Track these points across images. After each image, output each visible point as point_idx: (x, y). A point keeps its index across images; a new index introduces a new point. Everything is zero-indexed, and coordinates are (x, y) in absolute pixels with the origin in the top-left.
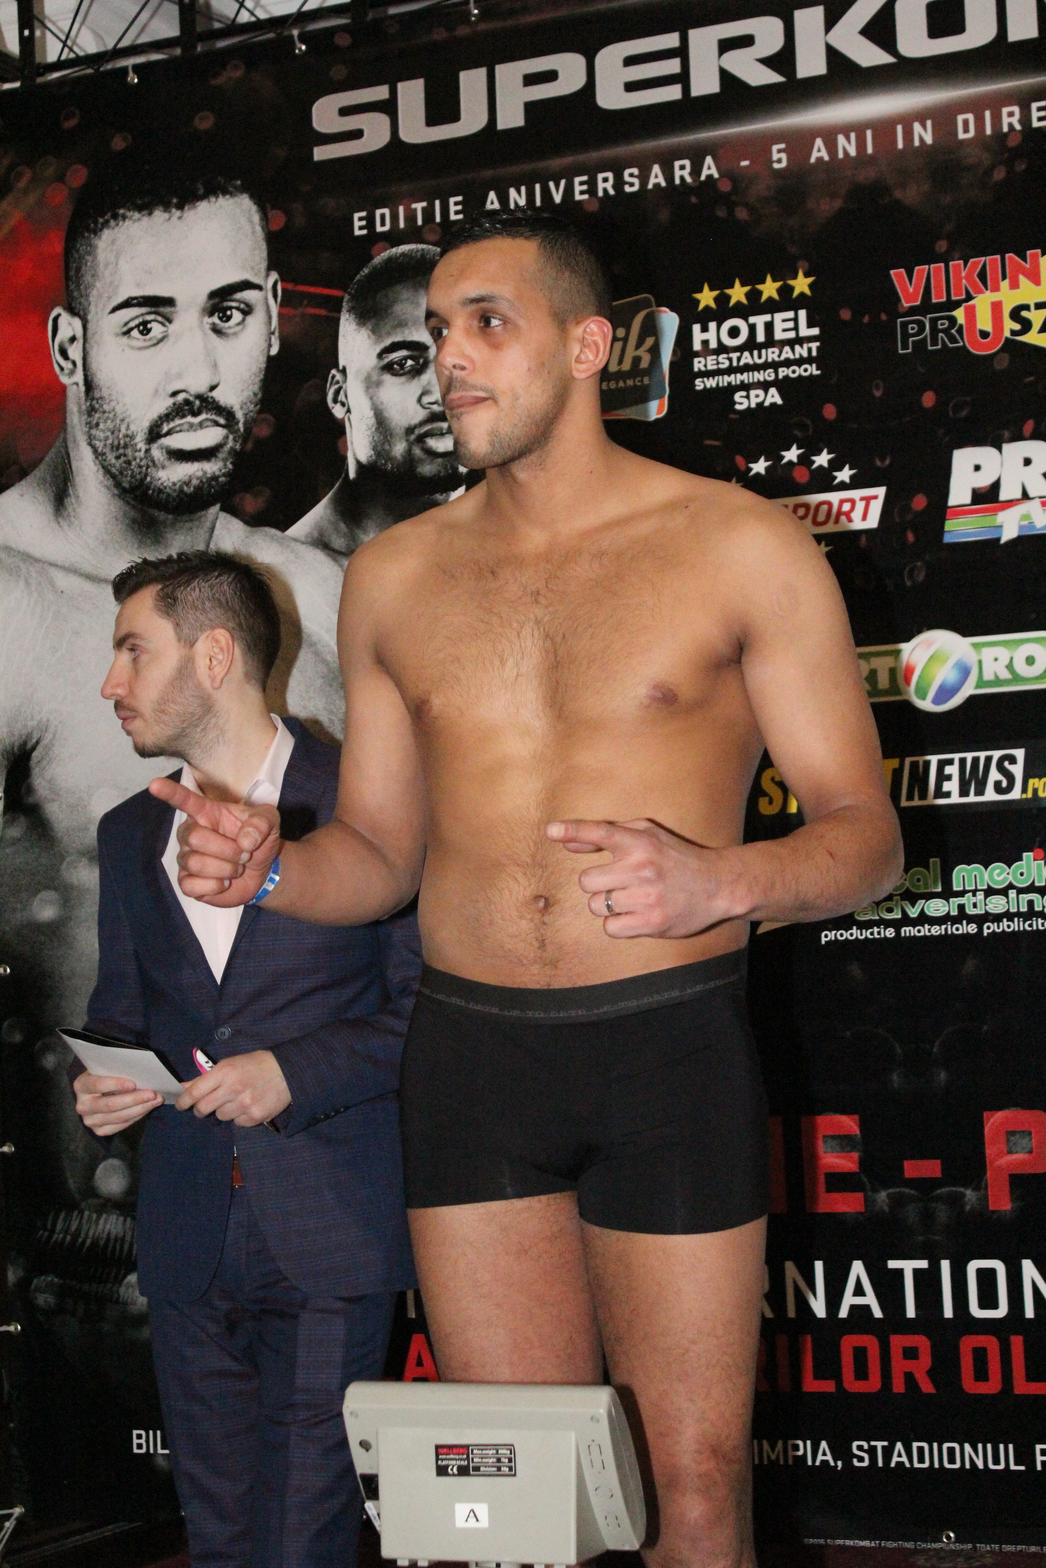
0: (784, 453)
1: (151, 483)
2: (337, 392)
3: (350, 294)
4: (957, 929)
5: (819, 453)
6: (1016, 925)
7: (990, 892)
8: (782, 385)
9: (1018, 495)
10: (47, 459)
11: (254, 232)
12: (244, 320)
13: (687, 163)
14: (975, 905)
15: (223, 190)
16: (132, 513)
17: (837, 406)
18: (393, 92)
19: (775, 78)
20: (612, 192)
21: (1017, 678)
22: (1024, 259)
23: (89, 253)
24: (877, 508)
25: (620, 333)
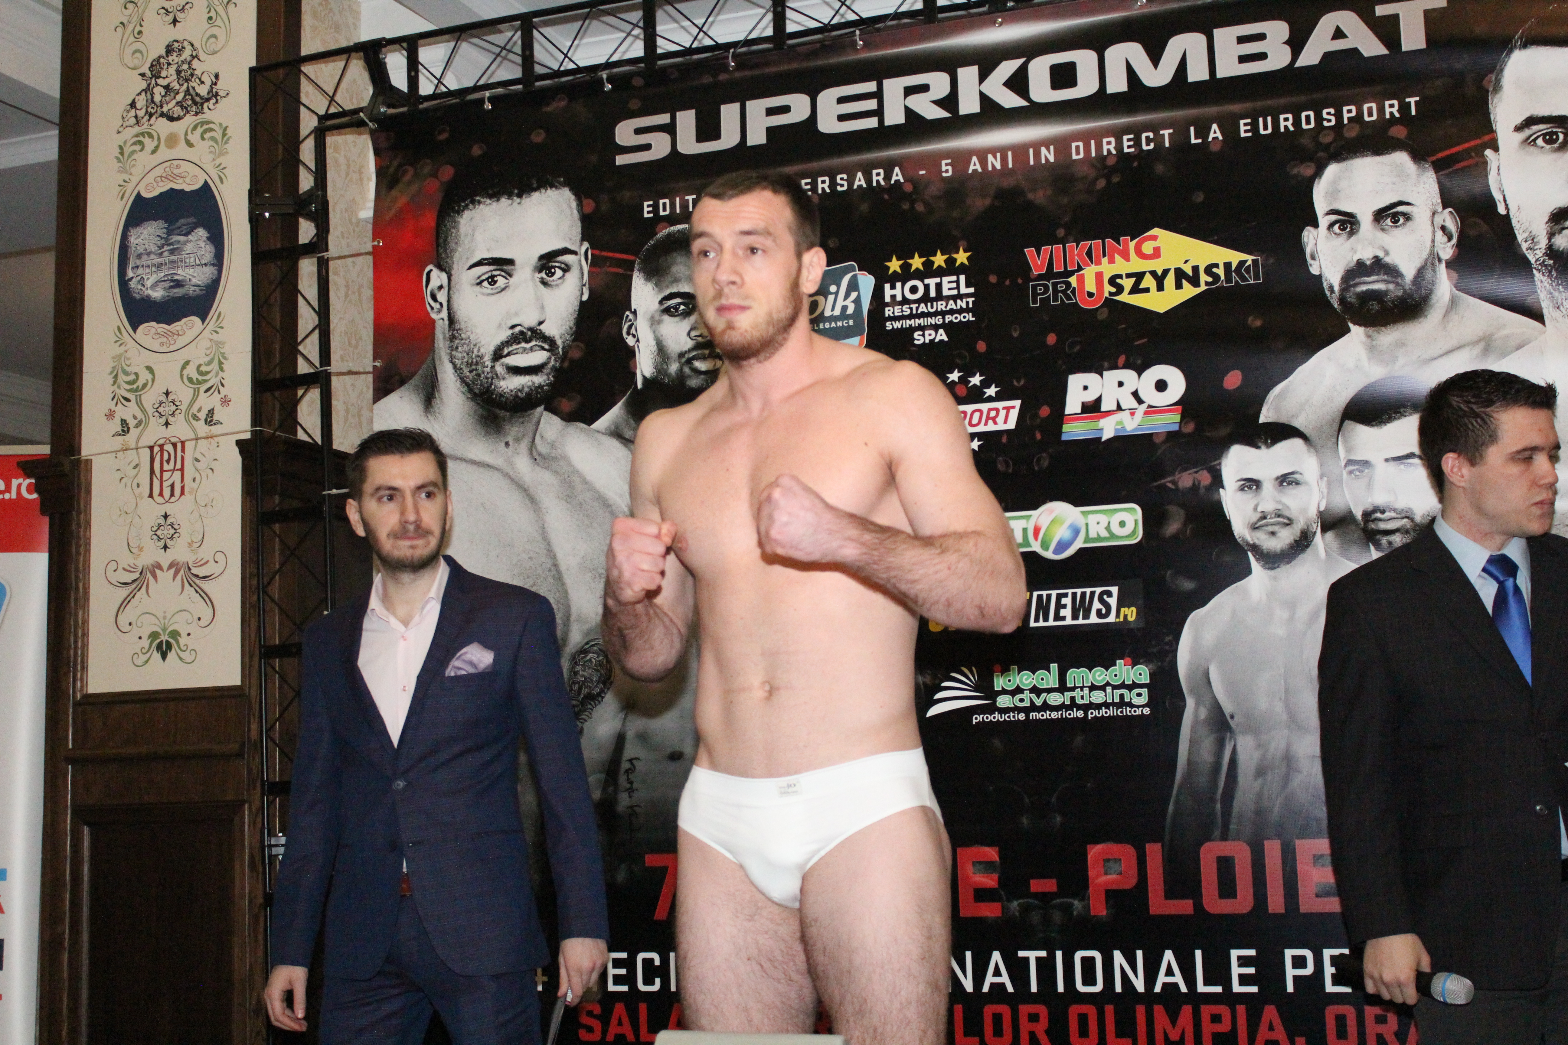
0: (948, 375)
1: (494, 390)
2: (630, 327)
3: (640, 258)
4: (1070, 714)
5: (974, 375)
6: (1111, 712)
7: (1093, 688)
8: (949, 328)
9: (1114, 407)
10: (420, 372)
11: (572, 214)
12: (564, 276)
13: (881, 171)
14: (1082, 697)
15: (552, 185)
16: (481, 411)
17: (986, 343)
18: (673, 118)
19: (943, 114)
20: (828, 191)
21: (1113, 536)
22: (1119, 244)
23: (454, 228)
24: (1014, 415)
25: (833, 288)
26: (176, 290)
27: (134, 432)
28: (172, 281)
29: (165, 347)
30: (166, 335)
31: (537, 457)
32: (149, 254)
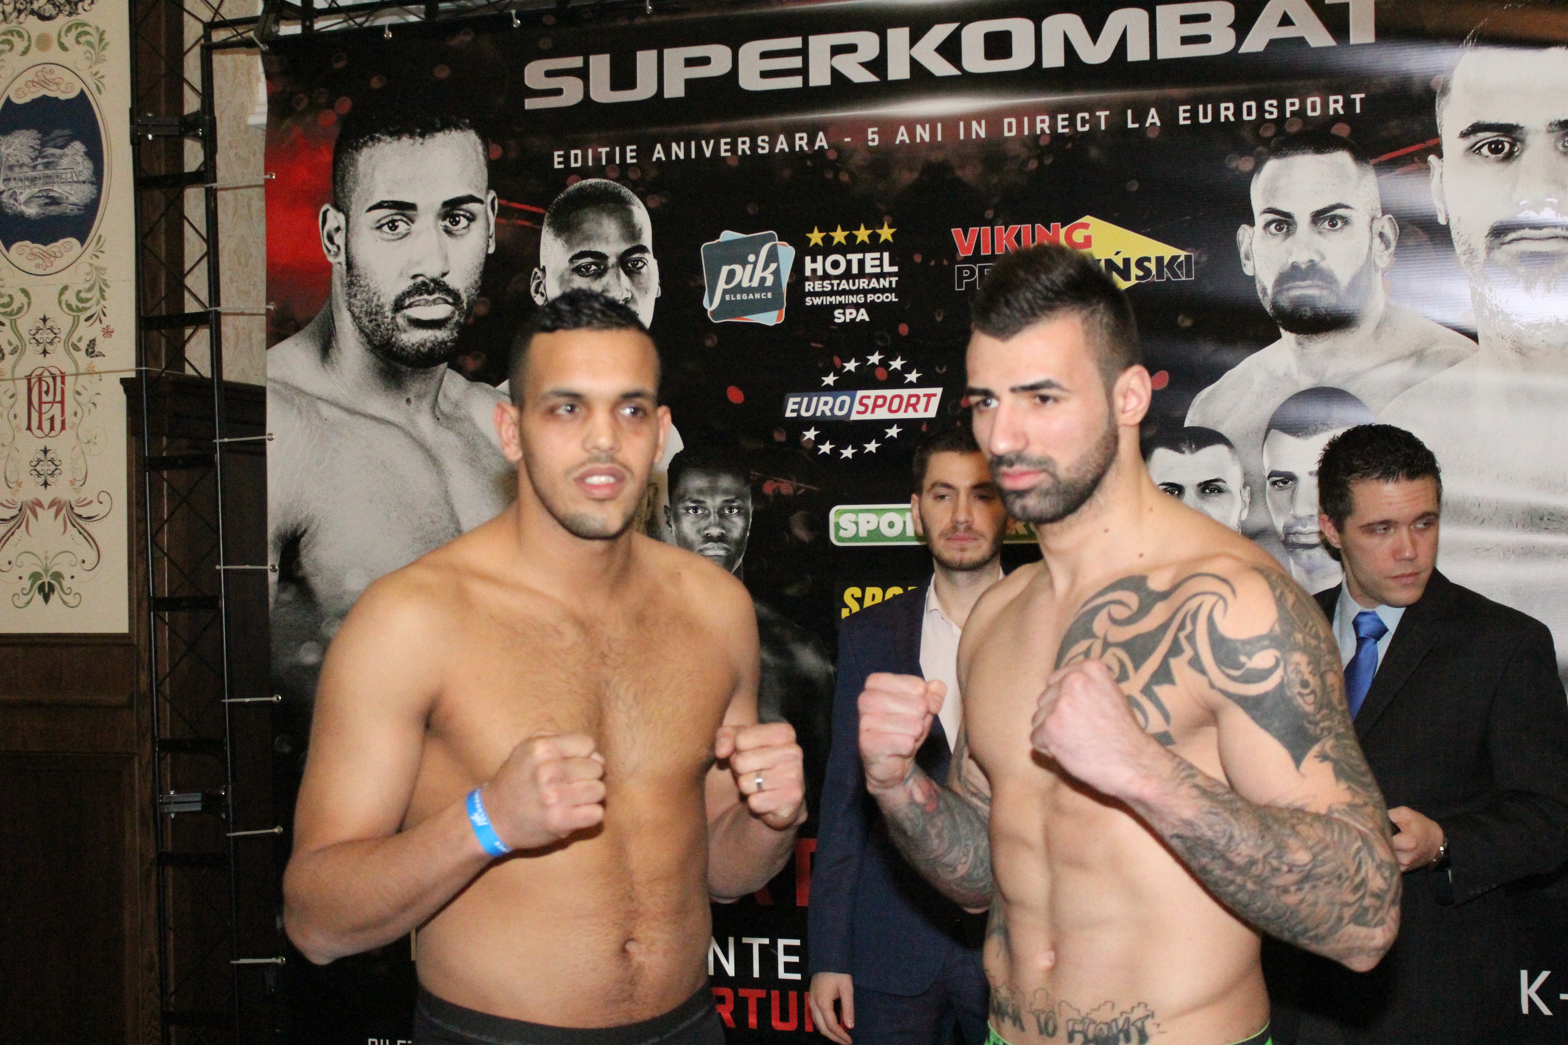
0: (869, 357)
1: (395, 342)
2: (538, 285)
3: (549, 212)
5: (895, 359)
8: (870, 307)
10: (316, 318)
11: (478, 160)
12: (469, 225)
13: (805, 135)
15: (456, 126)
16: (380, 364)
17: (909, 326)
18: (587, 62)
19: (872, 78)
20: (748, 152)
22: (1051, 230)
23: (352, 165)
24: (935, 402)
25: (751, 258)
26: (52, 208)
27: (9, 359)
28: (47, 197)
29: (41, 269)
30: (44, 256)
31: (440, 417)
32: (21, 166)
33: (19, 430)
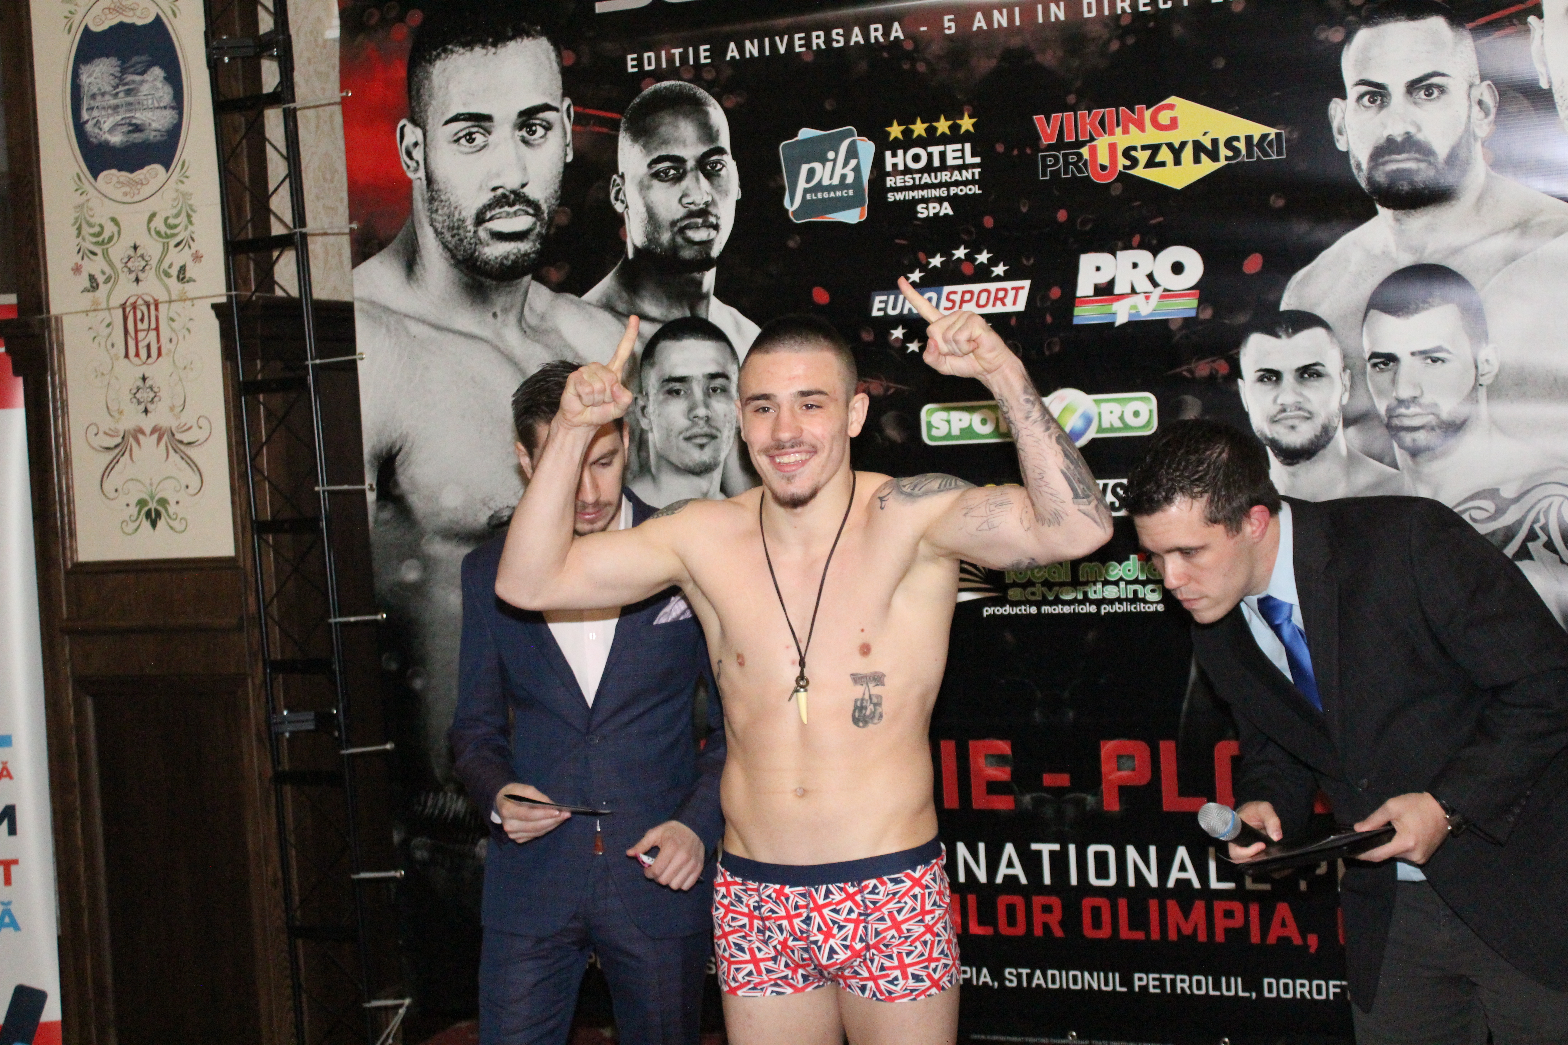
0: (954, 252)
1: (479, 256)
2: (618, 192)
3: (625, 117)
4: (1082, 609)
5: (980, 252)
6: (1124, 608)
7: (1106, 583)
8: (953, 200)
9: (1128, 290)
10: (399, 235)
11: (551, 67)
12: (545, 134)
13: (880, 26)
14: (1095, 592)
15: (528, 33)
16: (465, 279)
17: (994, 218)
20: (823, 47)
21: (1126, 427)
22: (1134, 112)
23: (427, 78)
24: (1023, 296)
25: (831, 155)
26: (135, 135)
27: (103, 289)
28: (130, 124)
29: (128, 197)
30: (129, 184)
31: (526, 329)
32: (103, 94)
33: (117, 359)
